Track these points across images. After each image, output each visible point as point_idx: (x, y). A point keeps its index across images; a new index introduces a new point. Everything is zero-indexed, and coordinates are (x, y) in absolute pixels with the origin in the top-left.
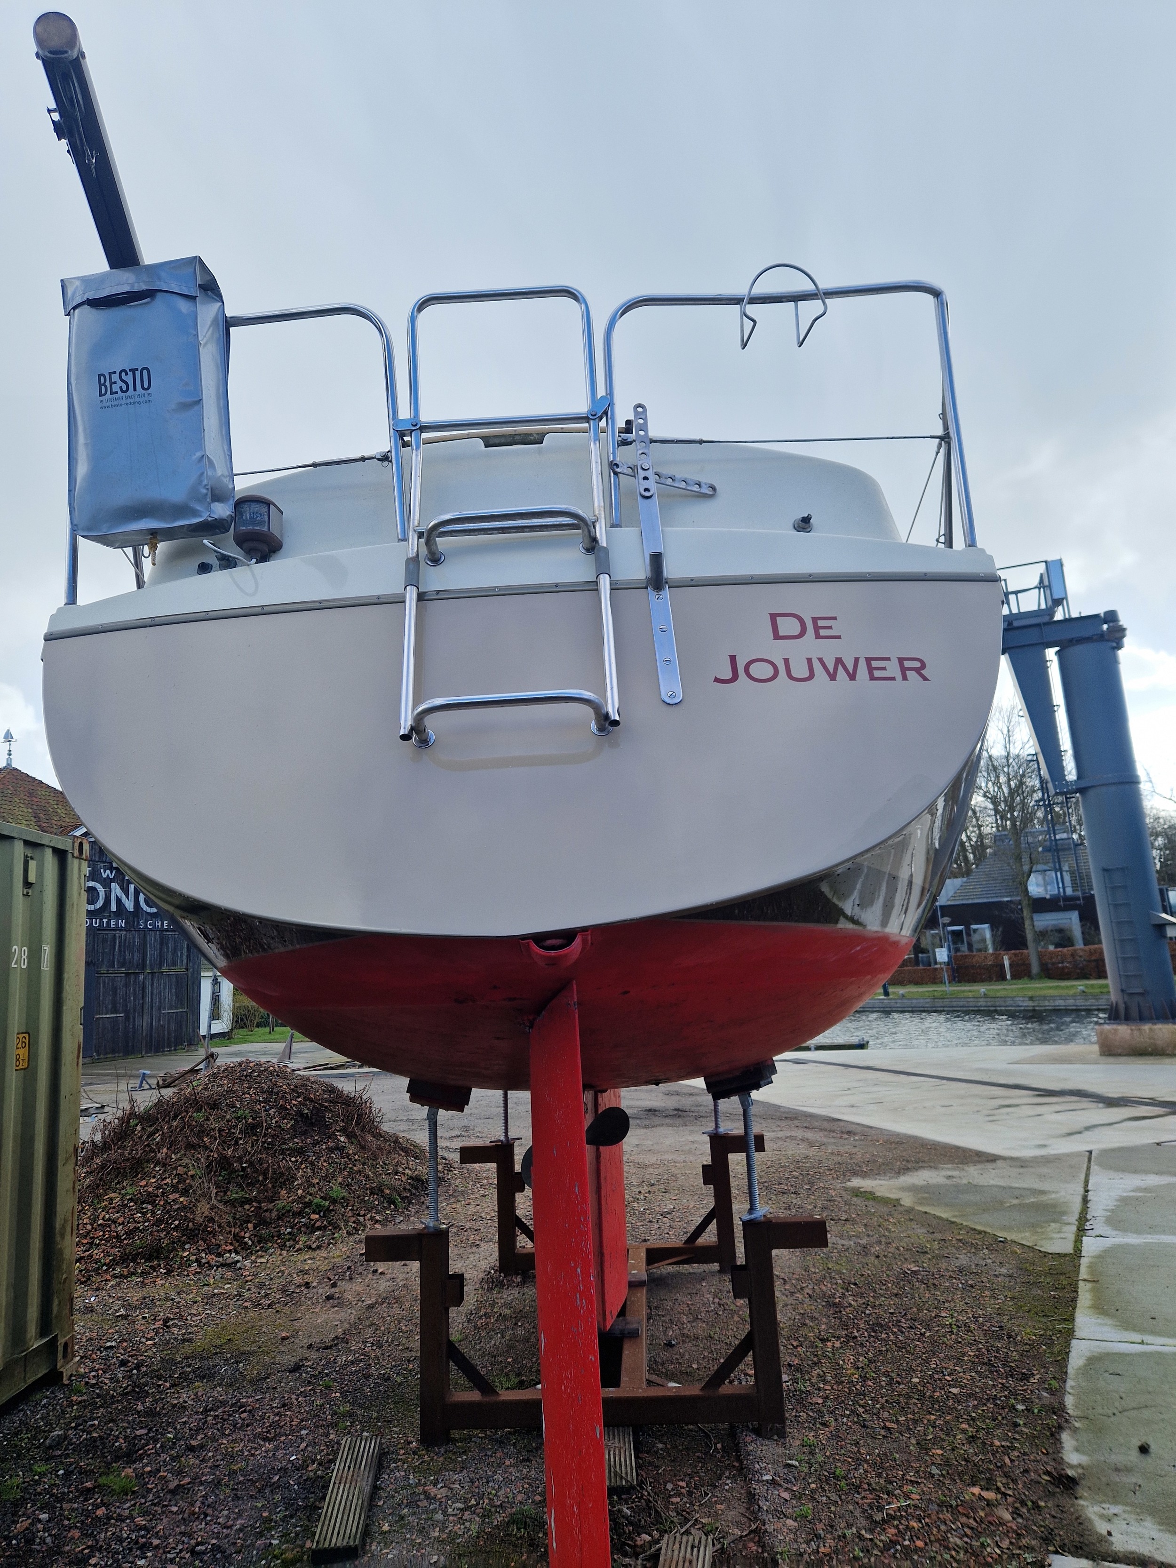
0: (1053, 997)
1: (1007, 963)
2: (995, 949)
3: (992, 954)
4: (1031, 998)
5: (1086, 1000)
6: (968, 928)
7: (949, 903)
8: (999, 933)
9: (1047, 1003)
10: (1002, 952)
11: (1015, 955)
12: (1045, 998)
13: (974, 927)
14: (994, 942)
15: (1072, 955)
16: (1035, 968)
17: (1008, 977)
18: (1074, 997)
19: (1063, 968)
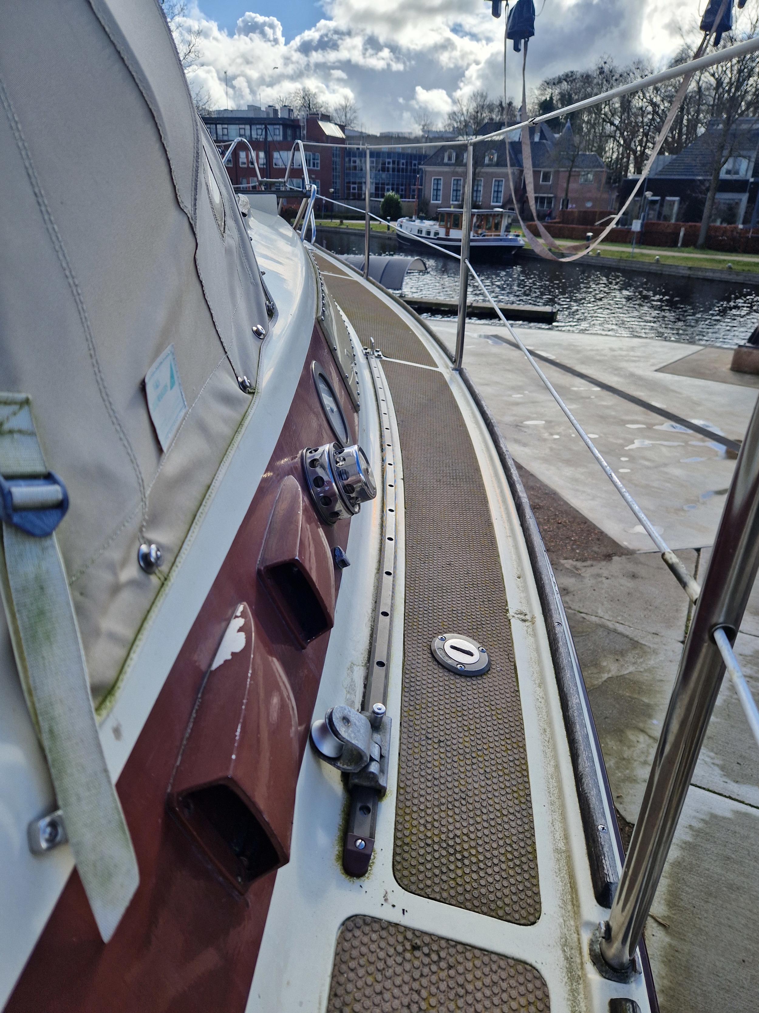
0: (706, 270)
1: (682, 234)
2: (677, 220)
3: (674, 224)
4: (690, 268)
5: (730, 274)
6: (663, 200)
7: (656, 177)
8: (685, 206)
9: (700, 273)
10: (682, 224)
11: (691, 226)
12: (699, 269)
13: (668, 198)
14: (678, 214)
15: (732, 231)
16: (701, 240)
17: (679, 245)
18: (721, 271)
19: (721, 241)
